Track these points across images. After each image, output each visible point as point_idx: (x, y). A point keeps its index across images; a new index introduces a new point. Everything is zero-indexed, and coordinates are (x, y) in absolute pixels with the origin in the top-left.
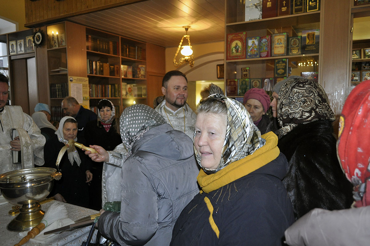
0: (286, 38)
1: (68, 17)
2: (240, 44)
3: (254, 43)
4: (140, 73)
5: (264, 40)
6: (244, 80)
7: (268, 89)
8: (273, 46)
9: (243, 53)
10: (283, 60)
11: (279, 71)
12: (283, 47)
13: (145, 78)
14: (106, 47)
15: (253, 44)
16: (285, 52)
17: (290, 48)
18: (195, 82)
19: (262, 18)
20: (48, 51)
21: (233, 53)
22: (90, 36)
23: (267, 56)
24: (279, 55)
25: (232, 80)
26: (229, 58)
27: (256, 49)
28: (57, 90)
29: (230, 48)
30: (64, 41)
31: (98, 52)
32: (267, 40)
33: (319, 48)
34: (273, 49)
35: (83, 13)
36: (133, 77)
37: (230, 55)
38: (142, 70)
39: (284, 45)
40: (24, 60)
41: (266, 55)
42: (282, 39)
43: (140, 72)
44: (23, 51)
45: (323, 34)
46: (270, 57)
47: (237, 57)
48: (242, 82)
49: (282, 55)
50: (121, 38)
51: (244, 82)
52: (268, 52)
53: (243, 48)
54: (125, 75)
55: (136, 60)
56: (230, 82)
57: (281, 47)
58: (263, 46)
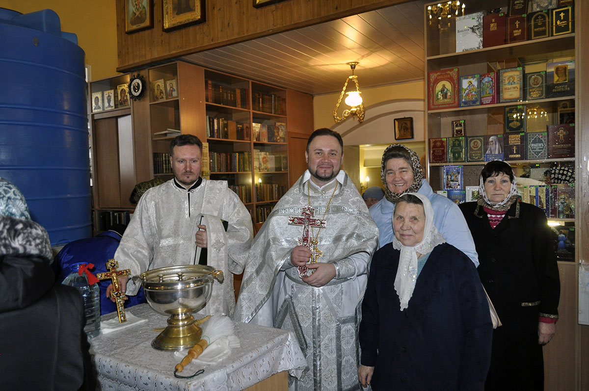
0: (522, 75)
1: (181, 56)
2: (448, 86)
4: (278, 134)
5: (486, 79)
6: (458, 138)
7: (495, 152)
8: (501, 88)
9: (455, 99)
10: (519, 107)
11: (511, 125)
12: (517, 88)
13: (284, 141)
14: (231, 97)
15: (470, 85)
16: (521, 95)
17: (529, 89)
18: (358, 146)
19: (483, 48)
20: (150, 105)
21: (438, 99)
22: (210, 82)
23: (492, 102)
24: (511, 100)
25: (437, 140)
26: (432, 107)
27: (475, 92)
28: (164, 162)
29: (433, 92)
30: (175, 91)
31: (220, 104)
32: (492, 78)
33: (574, 87)
34: (502, 91)
35: (205, 49)
36: (268, 142)
37: (433, 102)
38: (280, 131)
39: (518, 84)
40: (114, 120)
41: (491, 100)
42: (515, 77)
43: (278, 132)
44: (113, 107)
45: (580, 67)
46: (497, 103)
47: (445, 106)
48: (453, 142)
49: (516, 100)
50: (252, 82)
51: (457, 143)
52: (493, 97)
53: (454, 91)
54: (258, 138)
55: (273, 114)
56: (435, 142)
57: (514, 88)
58: (486, 88)
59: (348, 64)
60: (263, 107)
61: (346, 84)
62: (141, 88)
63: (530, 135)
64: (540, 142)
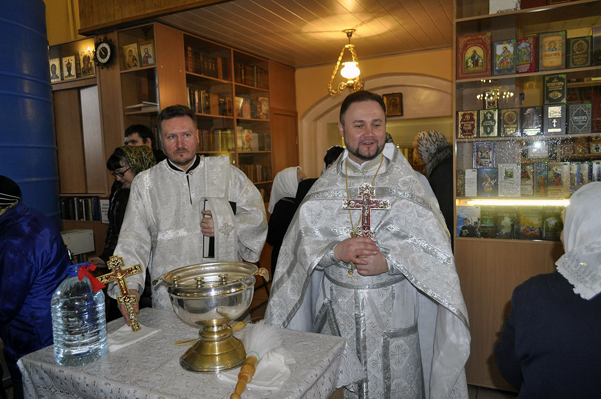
0: (564, 41)
1: (158, 16)
2: (480, 52)
3: (507, 49)
4: (261, 110)
5: (523, 45)
6: (490, 111)
7: (532, 126)
8: (540, 54)
9: (487, 66)
10: (560, 76)
11: (551, 95)
12: (559, 55)
13: (267, 118)
14: (212, 67)
15: (504, 51)
16: (562, 63)
17: (572, 56)
19: (521, 9)
20: (121, 74)
21: (468, 67)
22: (189, 49)
23: (530, 71)
24: (552, 68)
25: (467, 112)
26: (461, 75)
27: (511, 59)
29: (462, 59)
30: (151, 57)
31: (201, 74)
32: (530, 44)
34: (542, 58)
36: (252, 118)
37: (462, 70)
38: (263, 106)
39: (560, 51)
40: (76, 91)
41: (528, 68)
42: (557, 42)
43: (261, 108)
44: (74, 76)
46: (535, 72)
47: (475, 75)
48: (485, 115)
49: (558, 68)
50: (234, 51)
51: (489, 115)
53: (487, 58)
54: (241, 114)
55: (255, 88)
56: (464, 115)
57: (555, 54)
58: (522, 55)
59: (344, 31)
60: (245, 79)
61: (342, 54)
62: (109, 54)
63: (572, 107)
64: (584, 114)
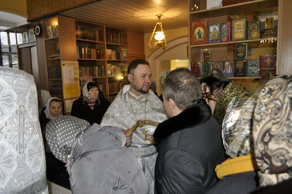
0: (245, 24)
1: (60, 12)
2: (202, 30)
3: (215, 29)
4: (123, 55)
5: (224, 26)
6: (207, 62)
7: (228, 72)
8: (232, 32)
9: (205, 39)
10: (243, 44)
11: (239, 54)
12: (242, 32)
13: (126, 59)
14: (92, 35)
15: (214, 30)
16: (244, 37)
17: (250, 32)
18: (170, 61)
19: (223, 6)
20: (45, 40)
21: (196, 38)
23: (228, 41)
24: (239, 40)
26: (192, 43)
27: (217, 34)
28: (53, 72)
29: (193, 34)
30: (57, 32)
31: (86, 39)
32: (228, 26)
33: (277, 31)
34: (233, 34)
35: (70, 8)
36: (116, 59)
37: (193, 40)
38: (124, 53)
39: (243, 30)
40: (29, 48)
41: (227, 39)
42: (241, 25)
44: (27, 41)
45: (281, 19)
46: (230, 41)
47: (199, 43)
48: (204, 65)
49: (242, 39)
50: (106, 27)
51: (206, 65)
52: (228, 37)
53: (205, 34)
54: (110, 58)
55: (119, 44)
56: (194, 64)
57: (240, 32)
58: (224, 32)
59: (156, 15)
60: (113, 40)
61: (155, 27)
62: (39, 31)
63: (249, 62)
64: (255, 66)
